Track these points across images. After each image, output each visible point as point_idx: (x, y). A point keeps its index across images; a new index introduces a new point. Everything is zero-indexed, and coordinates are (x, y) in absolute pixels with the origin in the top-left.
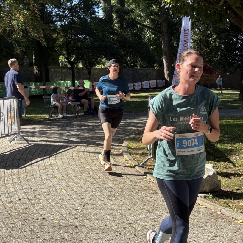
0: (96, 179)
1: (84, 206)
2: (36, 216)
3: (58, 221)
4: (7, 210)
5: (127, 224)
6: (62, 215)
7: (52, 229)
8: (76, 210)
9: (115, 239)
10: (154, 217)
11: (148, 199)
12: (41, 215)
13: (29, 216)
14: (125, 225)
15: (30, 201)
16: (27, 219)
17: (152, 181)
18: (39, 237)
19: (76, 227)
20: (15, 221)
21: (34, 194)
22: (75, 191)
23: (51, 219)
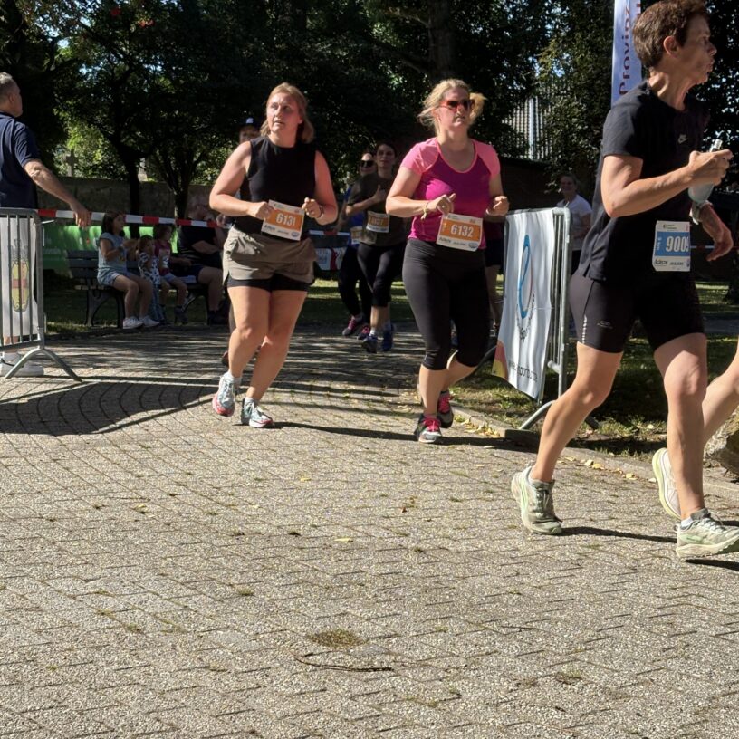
1: (404, 511)
2: (263, 528)
3: (347, 539)
4: (150, 516)
5: (583, 546)
6: (351, 527)
7: (343, 556)
8: (388, 517)
9: (573, 576)
11: (610, 499)
12: (279, 527)
13: (240, 529)
14: (582, 550)
15: (212, 500)
16: (239, 534)
17: (588, 464)
18: (316, 570)
19: (420, 551)
20: (203, 538)
21: (211, 485)
22: (347, 482)
23: (319, 534)
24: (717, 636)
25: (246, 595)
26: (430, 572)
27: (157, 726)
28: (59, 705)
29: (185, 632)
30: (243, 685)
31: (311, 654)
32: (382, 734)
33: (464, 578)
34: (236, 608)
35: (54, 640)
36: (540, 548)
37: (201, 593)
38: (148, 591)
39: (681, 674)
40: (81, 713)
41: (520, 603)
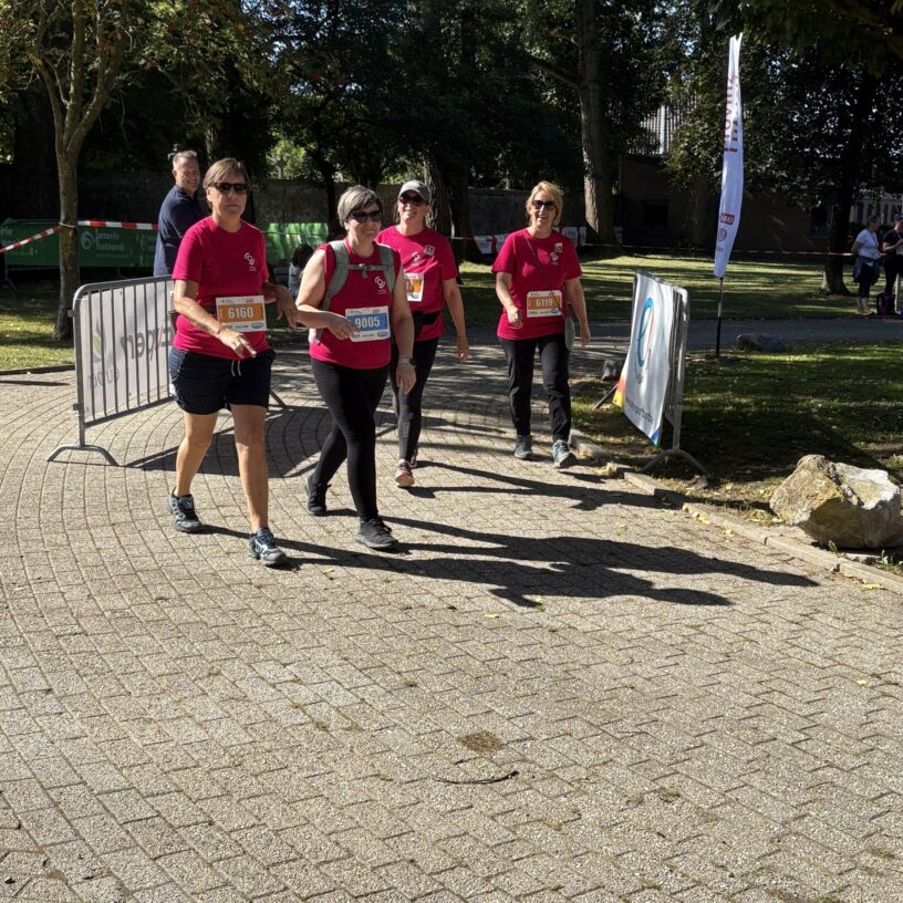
0: (536, 509)
2: (426, 600)
3: (495, 615)
4: (337, 583)
5: (687, 626)
7: (491, 636)
9: (677, 664)
10: (753, 610)
12: (440, 599)
13: (408, 601)
14: (687, 632)
16: (407, 608)
17: (695, 515)
18: (469, 654)
19: (553, 631)
20: (378, 612)
23: (473, 607)
24: (793, 744)
25: (411, 686)
26: (560, 658)
27: (336, 852)
28: (259, 823)
29: (361, 730)
30: (406, 799)
31: (462, 761)
32: (516, 863)
33: (588, 666)
34: (403, 702)
35: (258, 739)
36: (652, 628)
37: (375, 683)
38: (334, 680)
39: (761, 792)
40: (276, 833)
41: (633, 699)
